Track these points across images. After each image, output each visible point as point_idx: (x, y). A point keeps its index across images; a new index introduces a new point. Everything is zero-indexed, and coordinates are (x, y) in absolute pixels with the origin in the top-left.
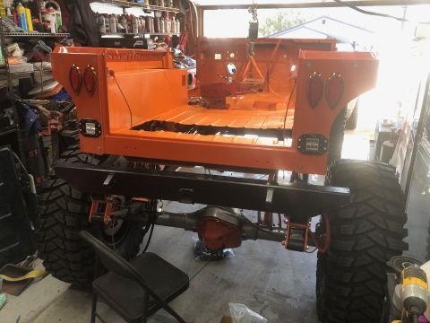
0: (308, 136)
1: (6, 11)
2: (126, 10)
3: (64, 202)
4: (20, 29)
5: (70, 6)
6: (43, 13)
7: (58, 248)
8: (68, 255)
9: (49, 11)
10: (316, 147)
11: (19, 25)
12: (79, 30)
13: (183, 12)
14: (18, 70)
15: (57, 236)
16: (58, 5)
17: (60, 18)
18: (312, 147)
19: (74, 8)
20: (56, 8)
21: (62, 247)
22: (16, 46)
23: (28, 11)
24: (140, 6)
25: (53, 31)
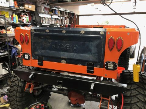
0: (109, 62)
1: (9, 16)
2: (52, 16)
3: (18, 82)
4: (13, 22)
5: (32, 15)
6: (22, 17)
7: (14, 100)
8: (17, 103)
9: (24, 16)
10: (112, 67)
11: (13, 20)
12: (35, 23)
13: (72, 17)
14: (11, 35)
15: (14, 95)
16: (28, 14)
17: (28, 19)
18: (111, 67)
19: (33, 15)
20: (27, 15)
21: (16, 100)
22: (11, 27)
23: (17, 16)
24: (56, 15)
25: (25, 22)
